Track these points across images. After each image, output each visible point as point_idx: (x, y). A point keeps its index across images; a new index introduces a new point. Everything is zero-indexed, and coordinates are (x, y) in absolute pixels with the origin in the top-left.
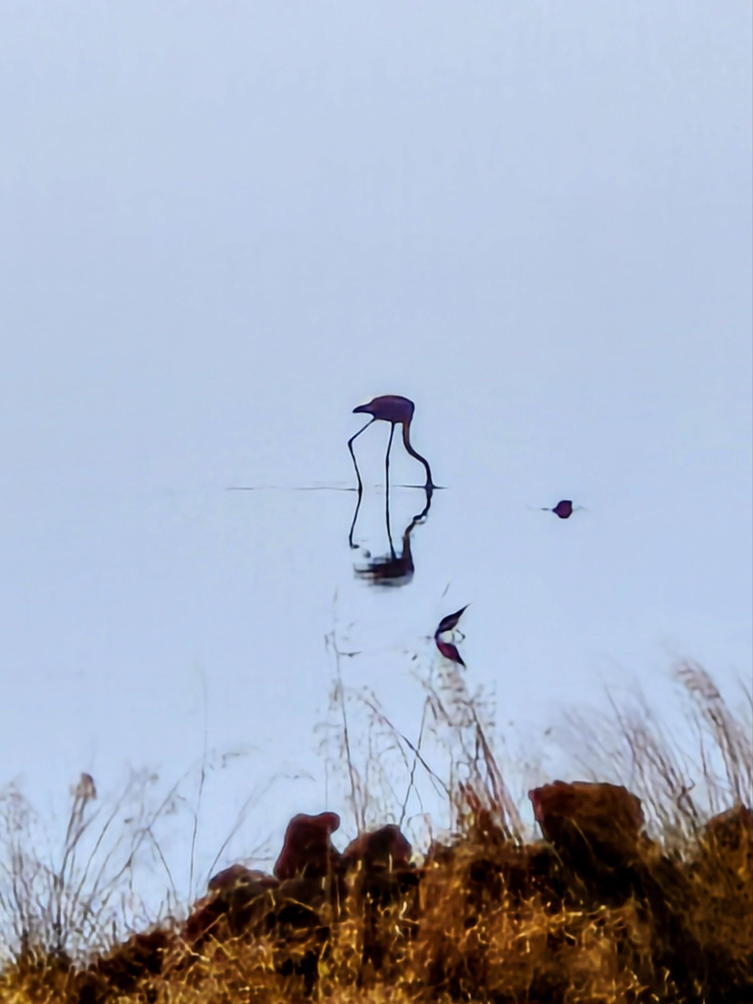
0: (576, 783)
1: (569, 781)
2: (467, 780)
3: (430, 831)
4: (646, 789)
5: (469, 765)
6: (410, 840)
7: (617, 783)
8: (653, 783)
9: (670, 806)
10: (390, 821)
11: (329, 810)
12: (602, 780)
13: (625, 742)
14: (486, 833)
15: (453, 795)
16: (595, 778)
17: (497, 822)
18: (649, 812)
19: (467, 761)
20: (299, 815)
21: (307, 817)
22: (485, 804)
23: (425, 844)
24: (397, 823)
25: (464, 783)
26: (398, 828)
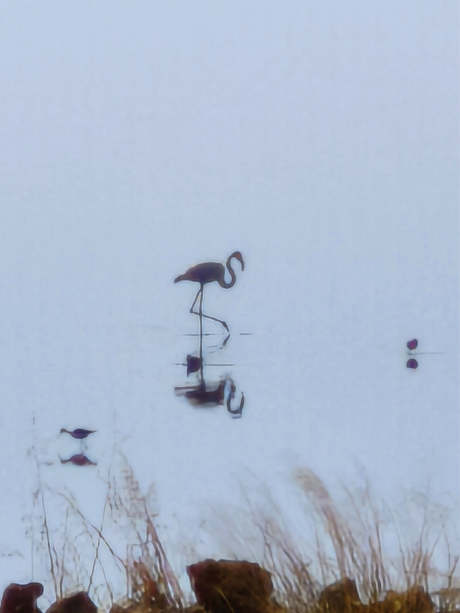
0: (222, 561)
1: (217, 559)
2: (140, 559)
3: (112, 597)
4: (274, 566)
5: (141, 546)
6: (96, 603)
7: (253, 561)
8: (280, 560)
9: (293, 579)
10: (80, 589)
11: (35, 581)
12: (240, 559)
13: (258, 529)
14: (153, 599)
15: (129, 569)
16: (236, 557)
17: (162, 590)
18: (277, 582)
19: (139, 543)
20: (12, 584)
21: (18, 585)
22: (154, 576)
23: (108, 606)
24: (86, 590)
25: (138, 561)
26: (87, 593)
